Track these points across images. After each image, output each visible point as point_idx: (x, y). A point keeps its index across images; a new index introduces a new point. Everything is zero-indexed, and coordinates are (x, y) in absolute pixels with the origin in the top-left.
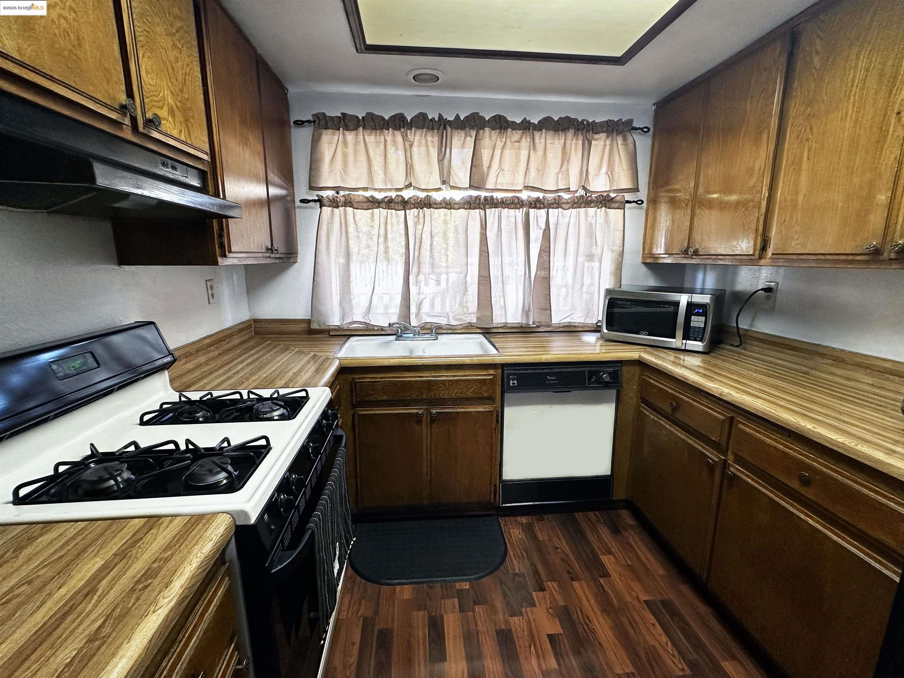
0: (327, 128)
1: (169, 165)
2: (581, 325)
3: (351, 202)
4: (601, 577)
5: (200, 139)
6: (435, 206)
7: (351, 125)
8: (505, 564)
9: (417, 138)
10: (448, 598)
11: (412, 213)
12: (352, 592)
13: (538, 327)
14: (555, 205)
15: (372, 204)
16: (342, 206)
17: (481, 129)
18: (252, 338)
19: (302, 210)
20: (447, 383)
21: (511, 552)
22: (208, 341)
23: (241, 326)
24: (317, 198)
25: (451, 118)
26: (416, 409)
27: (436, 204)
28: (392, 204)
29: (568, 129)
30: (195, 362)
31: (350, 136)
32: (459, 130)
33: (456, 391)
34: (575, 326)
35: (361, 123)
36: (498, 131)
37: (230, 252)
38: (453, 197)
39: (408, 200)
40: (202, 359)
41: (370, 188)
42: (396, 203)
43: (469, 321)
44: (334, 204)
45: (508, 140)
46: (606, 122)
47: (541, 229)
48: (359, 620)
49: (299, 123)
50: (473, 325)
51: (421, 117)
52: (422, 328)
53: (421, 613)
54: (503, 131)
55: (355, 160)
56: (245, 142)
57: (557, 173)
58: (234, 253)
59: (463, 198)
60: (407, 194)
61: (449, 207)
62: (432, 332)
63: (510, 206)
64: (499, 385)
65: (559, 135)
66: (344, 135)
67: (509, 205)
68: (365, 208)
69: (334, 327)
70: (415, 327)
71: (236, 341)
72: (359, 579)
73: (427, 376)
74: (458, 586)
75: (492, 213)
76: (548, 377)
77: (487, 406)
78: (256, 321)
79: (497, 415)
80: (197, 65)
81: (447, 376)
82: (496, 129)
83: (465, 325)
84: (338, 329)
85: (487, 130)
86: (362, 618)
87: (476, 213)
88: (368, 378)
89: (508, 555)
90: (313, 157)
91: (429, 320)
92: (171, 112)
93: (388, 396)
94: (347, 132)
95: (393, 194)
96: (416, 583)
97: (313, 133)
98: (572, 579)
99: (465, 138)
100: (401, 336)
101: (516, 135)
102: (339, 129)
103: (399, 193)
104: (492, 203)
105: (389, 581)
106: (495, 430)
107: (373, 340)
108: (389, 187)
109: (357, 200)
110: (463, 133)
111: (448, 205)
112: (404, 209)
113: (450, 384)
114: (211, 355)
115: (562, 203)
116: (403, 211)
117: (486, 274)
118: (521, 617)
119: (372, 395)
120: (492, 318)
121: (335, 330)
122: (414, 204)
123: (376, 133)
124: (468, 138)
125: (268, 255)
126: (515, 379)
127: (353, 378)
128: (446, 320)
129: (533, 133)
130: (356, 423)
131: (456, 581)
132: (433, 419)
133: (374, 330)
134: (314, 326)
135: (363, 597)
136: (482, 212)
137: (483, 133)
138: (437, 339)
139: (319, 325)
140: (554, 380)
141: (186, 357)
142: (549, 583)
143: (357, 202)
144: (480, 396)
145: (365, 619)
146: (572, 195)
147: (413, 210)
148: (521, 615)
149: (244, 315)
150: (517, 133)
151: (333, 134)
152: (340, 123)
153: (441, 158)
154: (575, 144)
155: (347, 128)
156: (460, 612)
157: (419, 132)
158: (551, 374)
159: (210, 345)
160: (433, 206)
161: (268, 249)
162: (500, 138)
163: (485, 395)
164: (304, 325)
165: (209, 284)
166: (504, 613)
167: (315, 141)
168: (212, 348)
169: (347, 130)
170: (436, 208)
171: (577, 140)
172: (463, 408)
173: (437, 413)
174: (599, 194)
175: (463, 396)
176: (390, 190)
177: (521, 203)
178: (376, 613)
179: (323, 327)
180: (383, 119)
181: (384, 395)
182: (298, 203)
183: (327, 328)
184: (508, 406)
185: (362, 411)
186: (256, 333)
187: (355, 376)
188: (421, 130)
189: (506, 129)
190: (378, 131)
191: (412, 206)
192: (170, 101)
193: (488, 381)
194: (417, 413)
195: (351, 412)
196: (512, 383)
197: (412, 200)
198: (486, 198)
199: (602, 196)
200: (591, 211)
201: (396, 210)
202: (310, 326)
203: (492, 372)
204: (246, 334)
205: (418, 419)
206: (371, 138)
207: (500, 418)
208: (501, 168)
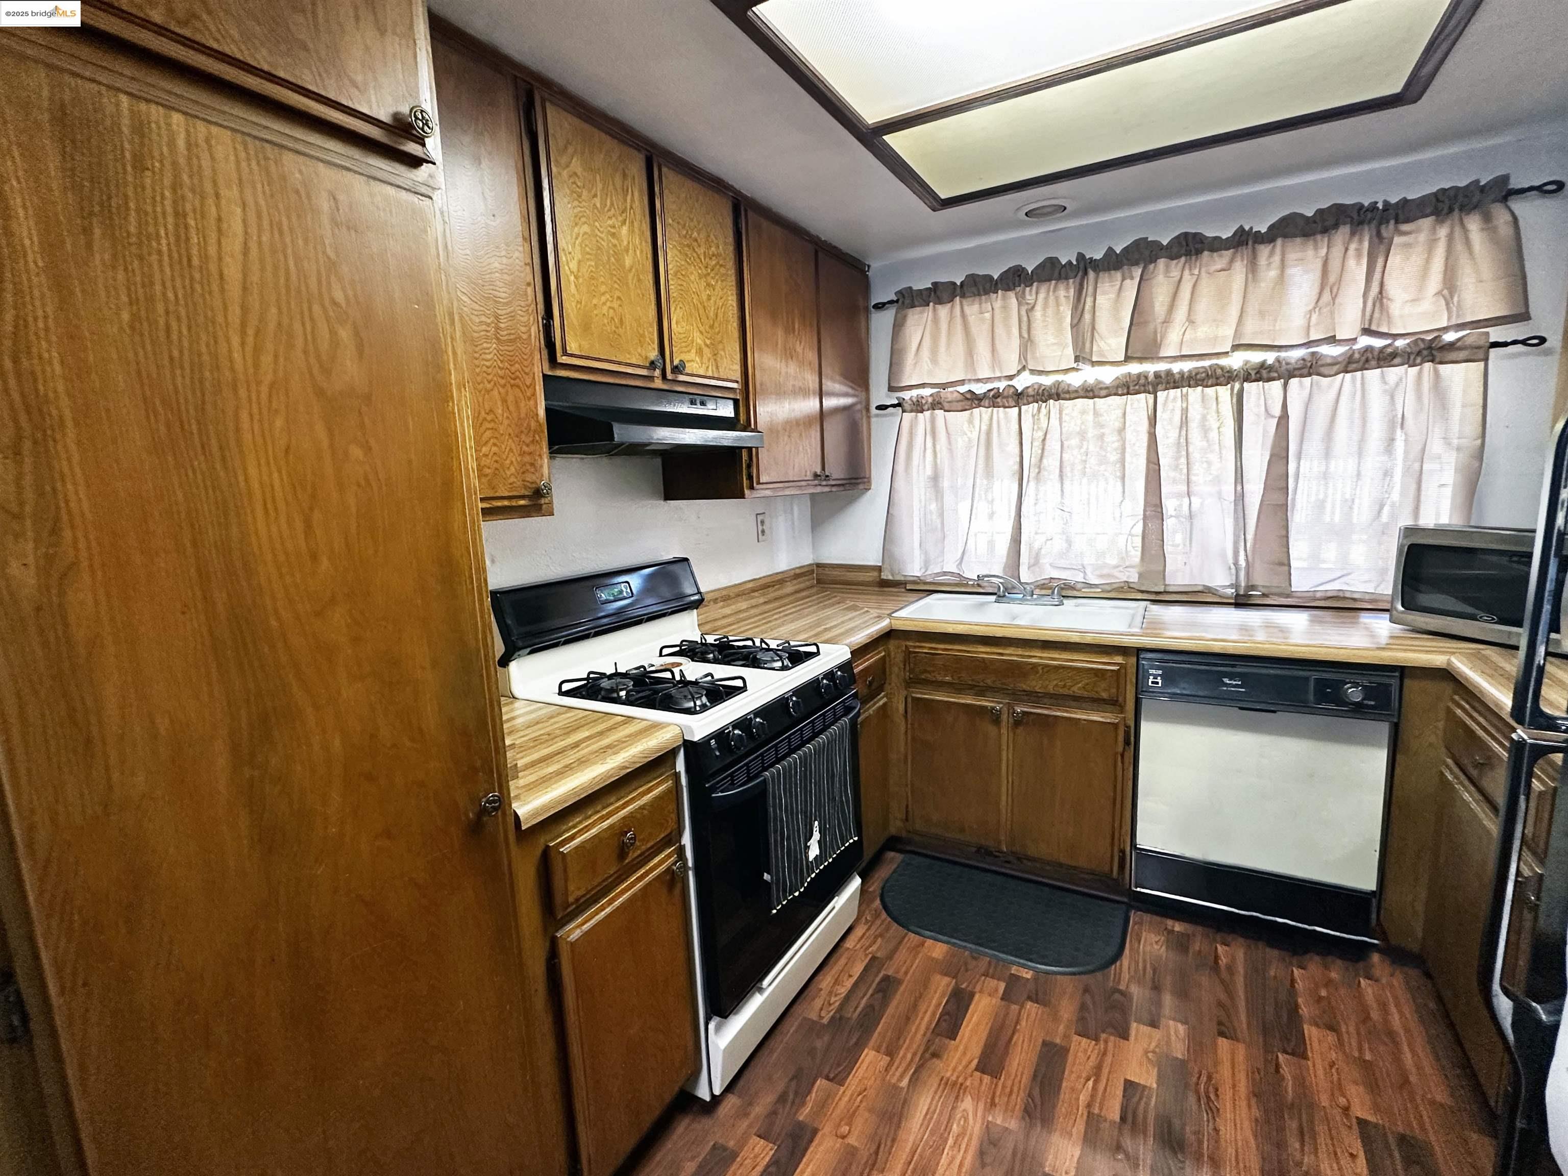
0: (913, 306)
1: (698, 402)
2: (1367, 597)
3: (940, 403)
4: (1285, 1052)
5: (730, 369)
6: (1067, 396)
7: (945, 296)
8: (1106, 971)
9: (1042, 296)
10: (993, 977)
11: (1029, 410)
12: (870, 926)
13: (1264, 595)
14: (1305, 371)
15: (969, 403)
16: (928, 410)
17: (1151, 262)
18: (812, 587)
19: (879, 419)
20: (1040, 668)
21: (1125, 961)
22: (750, 585)
23: (798, 571)
24: (896, 402)
25: (1098, 256)
26: (993, 702)
27: (1068, 392)
28: (999, 400)
29: (1336, 226)
30: (733, 607)
31: (943, 311)
32: (1113, 272)
33: (1055, 682)
34: (1354, 600)
35: (958, 291)
36: (1183, 259)
37: (758, 483)
38: (1099, 379)
39: (1023, 390)
40: (743, 605)
41: (970, 380)
42: (1004, 397)
43: (1125, 579)
44: (918, 407)
45: (1203, 270)
46: (1435, 195)
47: (1273, 417)
48: (866, 955)
49: (880, 306)
50: (1132, 585)
51: (1048, 265)
52: (1042, 586)
53: (946, 980)
54: (1194, 258)
55: (949, 345)
56: (789, 354)
57: (1310, 311)
58: (763, 483)
59: (1117, 378)
60: (1023, 382)
61: (1091, 394)
62: (1053, 593)
63: (1205, 383)
64: (1131, 682)
65: (1315, 241)
66: (935, 310)
67: (1203, 380)
68: (960, 409)
69: (912, 579)
70: (1027, 584)
71: (789, 588)
72: (884, 915)
73: (1011, 654)
74: (1014, 970)
75: (1169, 399)
76: (1226, 681)
77: (1107, 714)
78: (819, 565)
79: (1127, 734)
80: (732, 294)
81: (1041, 658)
82: (1181, 257)
83: (1115, 586)
84: (917, 581)
85: (1162, 262)
86: (870, 956)
87: (1141, 401)
88: (926, 647)
89: (1118, 963)
90: (896, 347)
91: (1055, 574)
92: (700, 352)
93: (952, 676)
94: (939, 307)
95: (1002, 385)
96: (954, 944)
97: (896, 316)
98: (1222, 1034)
99: (1123, 280)
100: (1004, 596)
101: (1220, 260)
102: (928, 305)
103: (1010, 383)
104: (1170, 381)
105: (919, 930)
106: (1122, 756)
107: (963, 599)
108: (998, 374)
109: (949, 399)
110: (1118, 275)
111: (1090, 392)
112: (1017, 405)
113: (1045, 670)
114: (753, 602)
115: (1322, 366)
116: (1016, 409)
117: (1156, 501)
118: (1094, 1042)
119: (929, 672)
120: (1164, 576)
121: (914, 582)
122: (1033, 396)
123: (980, 300)
124: (1128, 282)
125: (816, 482)
126: (1159, 675)
127: (906, 646)
128: (1082, 575)
129: (1254, 249)
130: (909, 710)
131: (1013, 963)
132: (1020, 722)
133: (967, 585)
134: (886, 576)
135: (881, 935)
136: (1151, 398)
137: (1155, 267)
138: (1061, 604)
139: (893, 575)
140: (1236, 686)
141: (724, 601)
142: (1171, 1023)
143: (949, 402)
144: (1093, 695)
145: (874, 958)
146: (1348, 348)
147: (1031, 405)
148: (1097, 1039)
149: (806, 558)
150: (1221, 256)
151: (921, 313)
152: (929, 296)
153: (1075, 321)
154: (1357, 250)
155: (940, 301)
156: (1002, 999)
157: (1044, 288)
158: (1232, 676)
159: (754, 590)
160: (1062, 396)
161: (816, 476)
162: (1190, 269)
163: (1105, 695)
164: (876, 574)
165: (760, 518)
166: (1068, 1027)
167: (898, 326)
168: (756, 594)
169: (940, 303)
170: (1070, 399)
171: (1361, 241)
172: (1067, 712)
173: (1024, 713)
174: (1414, 338)
175: (1065, 691)
176: (999, 379)
177: (1227, 375)
178: (890, 957)
179: (898, 578)
180: (990, 278)
181: (946, 676)
182: (874, 411)
183: (902, 579)
184: (1147, 720)
185: (917, 693)
186: (819, 581)
187: (910, 644)
188: (1048, 283)
189: (1199, 252)
190: (983, 297)
191: (1031, 399)
192: (699, 341)
193: (1109, 674)
194: (993, 708)
195: (905, 693)
196: (1153, 683)
197: (1030, 390)
198: (1157, 375)
199: (1423, 340)
200: (1394, 373)
201: (1005, 407)
202: (880, 576)
203: (1119, 659)
204: (805, 581)
205: (995, 717)
206: (972, 308)
207: (1132, 739)
208: (1190, 321)
